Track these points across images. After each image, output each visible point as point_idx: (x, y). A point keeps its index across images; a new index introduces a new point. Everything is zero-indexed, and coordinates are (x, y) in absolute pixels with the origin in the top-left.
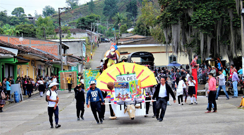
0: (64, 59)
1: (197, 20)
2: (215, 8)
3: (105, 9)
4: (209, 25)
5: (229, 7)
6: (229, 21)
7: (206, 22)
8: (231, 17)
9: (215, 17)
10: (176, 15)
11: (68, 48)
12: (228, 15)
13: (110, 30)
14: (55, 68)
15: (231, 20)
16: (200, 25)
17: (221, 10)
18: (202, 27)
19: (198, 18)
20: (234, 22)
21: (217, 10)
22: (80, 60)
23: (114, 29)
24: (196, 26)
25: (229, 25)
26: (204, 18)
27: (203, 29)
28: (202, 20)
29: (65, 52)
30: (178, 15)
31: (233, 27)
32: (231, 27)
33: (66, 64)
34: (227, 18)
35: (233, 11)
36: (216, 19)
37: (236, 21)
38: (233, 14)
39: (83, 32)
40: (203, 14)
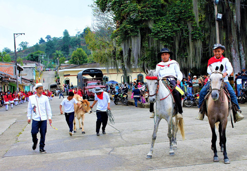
0: (19, 79)
1: (158, 32)
2: (174, 21)
3: (47, 49)
4: (170, 36)
5: (188, 20)
6: (188, 34)
7: (167, 34)
8: (190, 30)
9: (175, 29)
10: (136, 27)
11: (22, 70)
12: (187, 27)
13: (50, 63)
14: (11, 86)
15: (190, 33)
16: (162, 36)
17: (180, 23)
18: (163, 38)
19: (159, 29)
20: (192, 35)
21: (177, 22)
22: (31, 82)
23: (53, 63)
24: (157, 37)
25: (188, 38)
26: (165, 29)
27: (164, 41)
28: (163, 32)
29: (20, 73)
30: (138, 27)
31: (192, 39)
32: (190, 39)
33: (21, 83)
34: (186, 30)
35: (192, 23)
36: (177, 31)
37: (194, 34)
38: (192, 27)
39: (33, 63)
40: (164, 26)
